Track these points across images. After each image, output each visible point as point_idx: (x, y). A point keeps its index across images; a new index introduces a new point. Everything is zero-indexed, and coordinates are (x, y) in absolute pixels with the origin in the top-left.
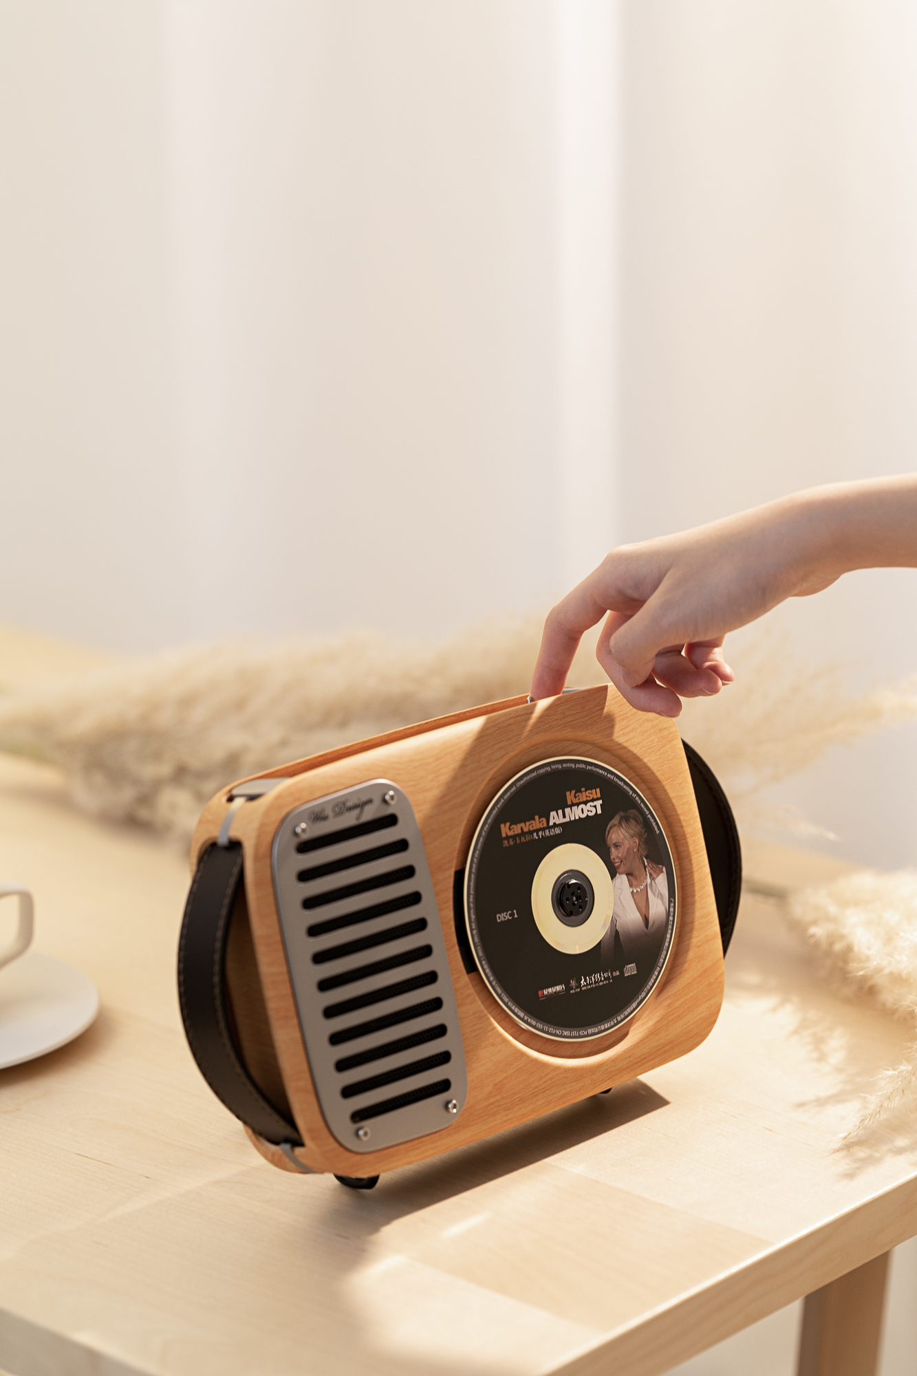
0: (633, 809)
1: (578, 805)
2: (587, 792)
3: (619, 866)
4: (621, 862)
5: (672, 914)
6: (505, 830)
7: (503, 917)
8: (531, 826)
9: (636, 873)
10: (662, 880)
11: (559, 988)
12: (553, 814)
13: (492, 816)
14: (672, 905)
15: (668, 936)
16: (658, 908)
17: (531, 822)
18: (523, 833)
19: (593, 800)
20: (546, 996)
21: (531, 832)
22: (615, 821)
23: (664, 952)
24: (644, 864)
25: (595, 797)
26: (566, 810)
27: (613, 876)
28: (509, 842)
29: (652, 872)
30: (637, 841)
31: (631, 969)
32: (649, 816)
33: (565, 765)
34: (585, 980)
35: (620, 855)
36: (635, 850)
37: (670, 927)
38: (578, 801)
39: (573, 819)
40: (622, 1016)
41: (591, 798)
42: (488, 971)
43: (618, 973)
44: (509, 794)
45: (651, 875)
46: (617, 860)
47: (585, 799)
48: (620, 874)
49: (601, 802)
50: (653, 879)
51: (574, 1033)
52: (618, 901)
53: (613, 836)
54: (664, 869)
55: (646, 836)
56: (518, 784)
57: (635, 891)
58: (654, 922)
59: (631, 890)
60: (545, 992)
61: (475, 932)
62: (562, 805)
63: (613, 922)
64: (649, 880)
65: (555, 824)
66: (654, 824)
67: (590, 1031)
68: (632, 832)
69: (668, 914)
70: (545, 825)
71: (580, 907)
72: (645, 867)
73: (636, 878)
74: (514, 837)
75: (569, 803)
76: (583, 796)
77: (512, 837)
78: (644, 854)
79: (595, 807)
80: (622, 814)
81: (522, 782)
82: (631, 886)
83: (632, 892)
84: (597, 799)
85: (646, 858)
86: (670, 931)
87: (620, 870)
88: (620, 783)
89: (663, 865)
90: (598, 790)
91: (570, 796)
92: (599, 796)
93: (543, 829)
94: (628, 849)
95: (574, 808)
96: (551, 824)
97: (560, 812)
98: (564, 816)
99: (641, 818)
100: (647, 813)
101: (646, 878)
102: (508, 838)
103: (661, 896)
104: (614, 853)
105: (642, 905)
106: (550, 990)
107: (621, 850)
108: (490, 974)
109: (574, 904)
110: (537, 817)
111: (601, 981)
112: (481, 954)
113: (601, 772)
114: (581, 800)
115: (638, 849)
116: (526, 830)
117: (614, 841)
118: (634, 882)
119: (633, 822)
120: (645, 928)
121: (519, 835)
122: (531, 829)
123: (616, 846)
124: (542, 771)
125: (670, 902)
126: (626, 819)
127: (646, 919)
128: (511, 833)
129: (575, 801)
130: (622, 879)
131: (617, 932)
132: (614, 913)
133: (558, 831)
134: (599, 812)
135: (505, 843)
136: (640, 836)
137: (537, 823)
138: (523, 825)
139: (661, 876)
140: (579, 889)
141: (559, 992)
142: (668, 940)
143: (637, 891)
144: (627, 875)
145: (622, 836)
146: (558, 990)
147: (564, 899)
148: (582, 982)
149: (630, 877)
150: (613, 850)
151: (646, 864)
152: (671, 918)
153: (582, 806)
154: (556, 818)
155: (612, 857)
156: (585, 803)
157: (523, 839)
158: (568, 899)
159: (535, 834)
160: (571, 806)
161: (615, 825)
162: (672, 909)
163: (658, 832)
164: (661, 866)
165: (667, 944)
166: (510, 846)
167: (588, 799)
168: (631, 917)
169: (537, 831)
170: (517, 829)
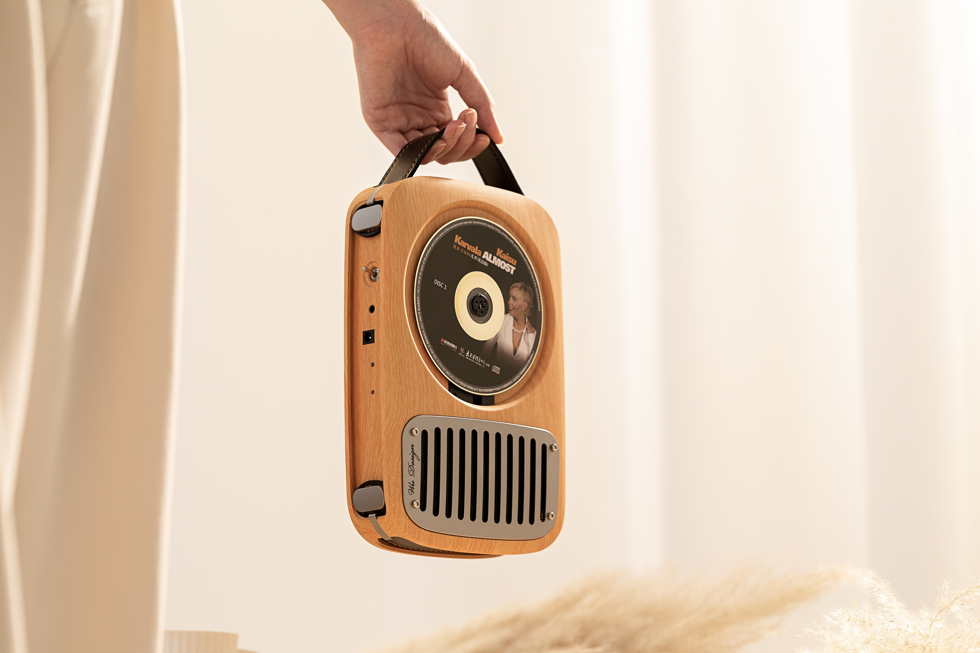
0: (531, 287)
1: (502, 260)
2: (509, 257)
3: (511, 310)
4: (514, 309)
5: (531, 359)
6: (457, 239)
7: (438, 283)
8: (472, 249)
9: (519, 321)
10: (532, 337)
11: (453, 346)
12: (486, 253)
13: (453, 226)
14: (532, 355)
15: (524, 369)
16: (524, 350)
17: (473, 247)
18: (466, 249)
19: (511, 264)
20: (445, 344)
21: (470, 252)
22: (519, 285)
23: (518, 376)
24: (525, 320)
25: (513, 263)
26: (494, 257)
27: (507, 312)
28: (457, 247)
29: (528, 329)
30: (526, 305)
31: (496, 370)
32: (538, 298)
33: (503, 233)
34: (469, 354)
35: (514, 305)
36: (524, 309)
37: (527, 365)
38: (503, 258)
39: (496, 264)
40: (482, 391)
41: (510, 262)
42: (418, 303)
43: (489, 366)
44: (467, 223)
45: (527, 329)
46: (511, 306)
47: (507, 260)
48: (510, 314)
49: (515, 268)
50: (527, 332)
51: (452, 377)
52: (504, 327)
53: (514, 292)
54: (535, 332)
55: (532, 306)
56: (474, 222)
57: (515, 330)
58: (519, 355)
59: (513, 328)
60: (445, 342)
61: (420, 278)
62: (494, 254)
63: (497, 337)
64: (525, 331)
65: (485, 259)
66: (539, 304)
67: (461, 383)
68: (525, 299)
69: (529, 358)
70: (480, 255)
71: (482, 312)
72: (525, 323)
73: (518, 324)
74: (461, 247)
75: (497, 255)
76: (506, 257)
77: (459, 246)
78: (528, 315)
79: (511, 268)
80: (524, 285)
81: (476, 223)
82: (514, 326)
83: (513, 330)
84: (513, 265)
85: (528, 319)
86: (526, 368)
87: (511, 313)
88: (529, 267)
89: (536, 330)
90: (516, 261)
91: (499, 252)
92: (515, 264)
93: (478, 257)
94: (520, 306)
95: (499, 260)
96: (484, 257)
97: (491, 255)
98: (492, 259)
99: (533, 295)
100: (538, 295)
101: (524, 329)
102: (457, 244)
103: (528, 344)
104: (511, 301)
105: (517, 341)
106: (448, 343)
107: (516, 302)
108: (419, 306)
109: (480, 308)
110: (477, 247)
111: (478, 362)
112: (418, 292)
113: (521, 253)
114: (504, 259)
115: (525, 310)
116: (469, 249)
117: (514, 295)
118: (516, 326)
119: (528, 294)
120: (513, 355)
121: (463, 248)
122: (472, 251)
123: (514, 298)
124: (489, 226)
125: (532, 352)
126: (525, 290)
127: (515, 351)
128: (459, 243)
129: (501, 256)
130: (510, 319)
131: (497, 343)
132: (499, 332)
133: (486, 264)
134: (512, 273)
135: (455, 246)
136: (529, 304)
137: (475, 250)
138: (468, 245)
139: (532, 334)
140: (485, 302)
141: (453, 348)
142: (523, 371)
143: (516, 332)
144: (514, 318)
145: (519, 296)
146: (452, 346)
147: (475, 302)
148: (467, 354)
149: (515, 321)
150: (511, 299)
151: (527, 321)
152: (529, 361)
153: (503, 262)
154: (487, 255)
155: (509, 302)
156: (507, 262)
157: (465, 252)
158: (477, 302)
159: (472, 255)
160: (498, 257)
161: (517, 287)
162: (531, 357)
163: (539, 310)
164: (534, 329)
165: (521, 373)
166: (456, 250)
167: (508, 261)
168: (507, 342)
169: (475, 255)
170: (464, 244)
